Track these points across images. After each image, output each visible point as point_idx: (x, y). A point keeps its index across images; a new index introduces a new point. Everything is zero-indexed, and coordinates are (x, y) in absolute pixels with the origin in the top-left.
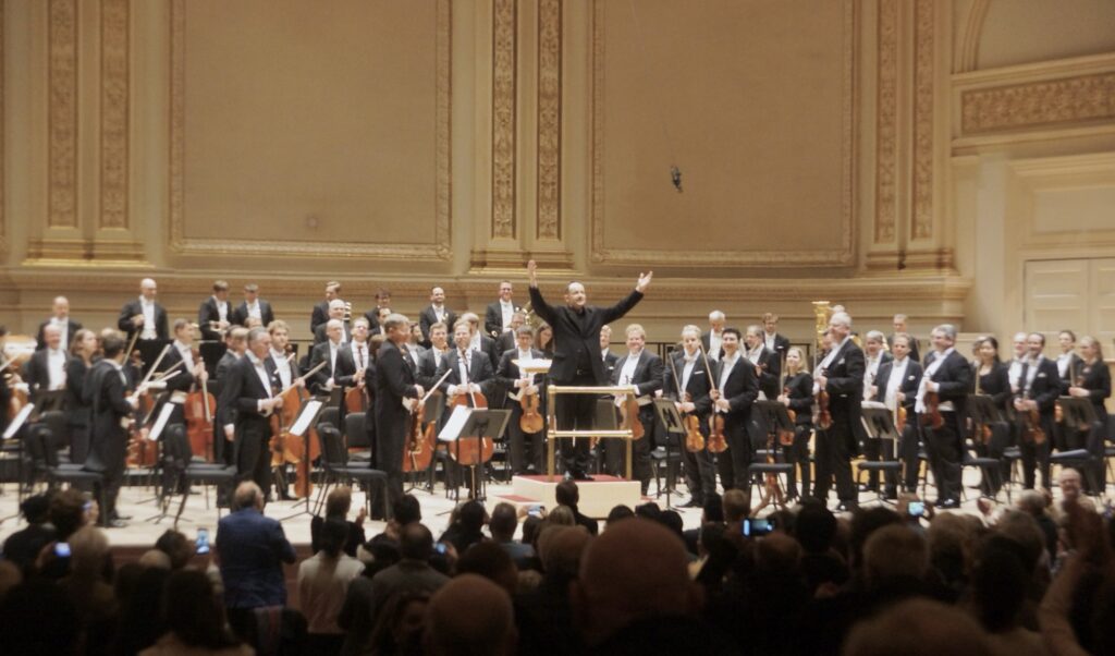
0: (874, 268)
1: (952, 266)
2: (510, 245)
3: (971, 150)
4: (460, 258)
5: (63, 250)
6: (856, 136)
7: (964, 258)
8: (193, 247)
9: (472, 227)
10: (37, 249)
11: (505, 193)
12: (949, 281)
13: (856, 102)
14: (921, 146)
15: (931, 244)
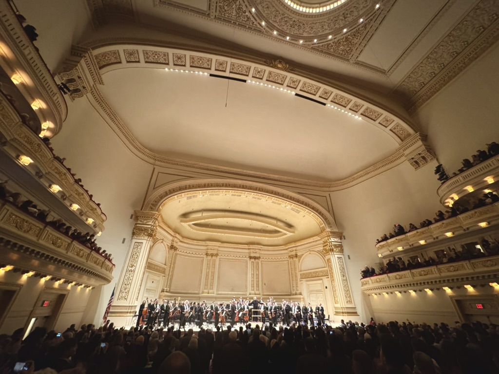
0: (293, 295)
1: (302, 295)
2: (253, 292)
3: (302, 281)
4: (248, 294)
5: (206, 293)
6: (290, 279)
7: (303, 293)
8: (220, 292)
9: (249, 290)
10: (203, 293)
11: (253, 286)
12: (301, 296)
13: (289, 276)
14: (297, 280)
15: (299, 292)
